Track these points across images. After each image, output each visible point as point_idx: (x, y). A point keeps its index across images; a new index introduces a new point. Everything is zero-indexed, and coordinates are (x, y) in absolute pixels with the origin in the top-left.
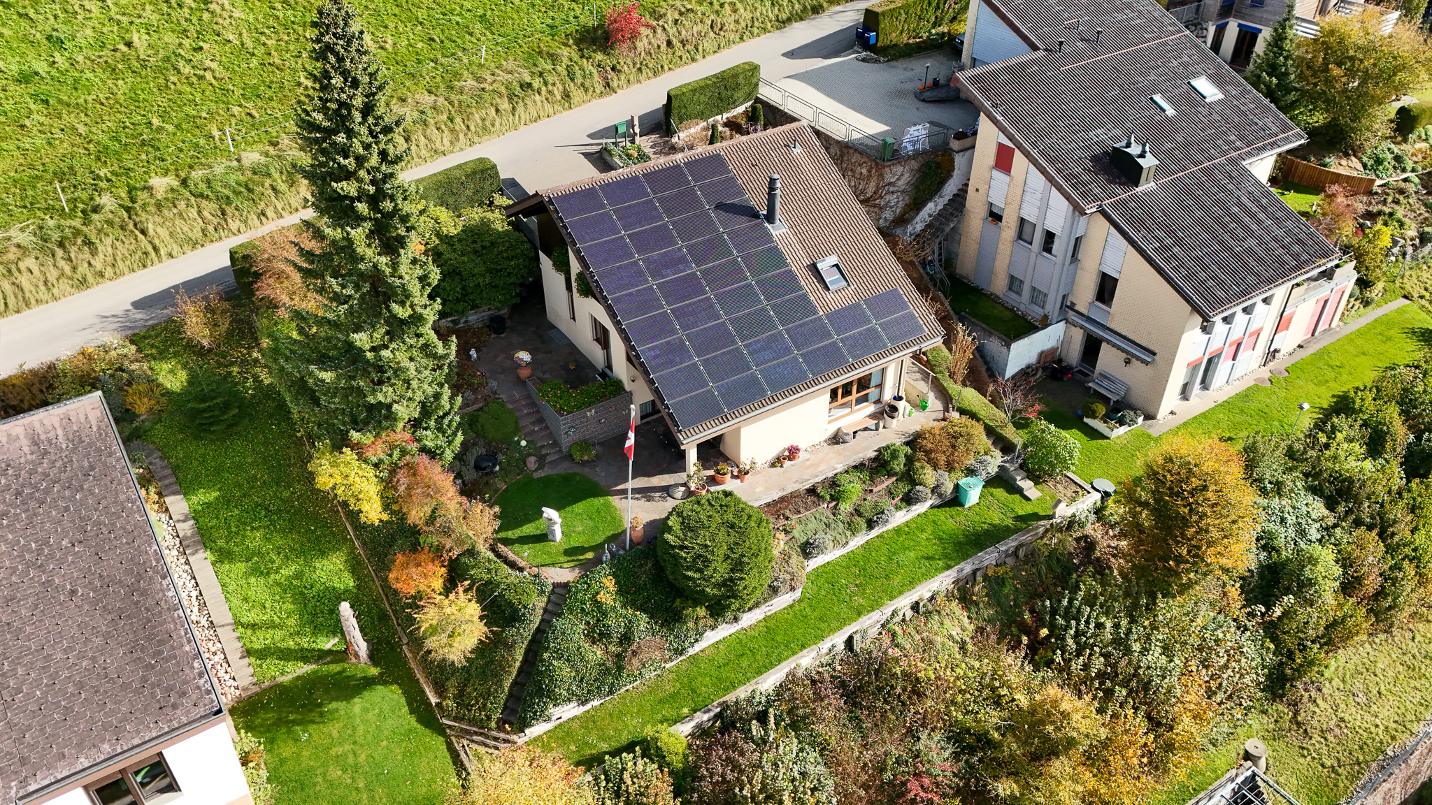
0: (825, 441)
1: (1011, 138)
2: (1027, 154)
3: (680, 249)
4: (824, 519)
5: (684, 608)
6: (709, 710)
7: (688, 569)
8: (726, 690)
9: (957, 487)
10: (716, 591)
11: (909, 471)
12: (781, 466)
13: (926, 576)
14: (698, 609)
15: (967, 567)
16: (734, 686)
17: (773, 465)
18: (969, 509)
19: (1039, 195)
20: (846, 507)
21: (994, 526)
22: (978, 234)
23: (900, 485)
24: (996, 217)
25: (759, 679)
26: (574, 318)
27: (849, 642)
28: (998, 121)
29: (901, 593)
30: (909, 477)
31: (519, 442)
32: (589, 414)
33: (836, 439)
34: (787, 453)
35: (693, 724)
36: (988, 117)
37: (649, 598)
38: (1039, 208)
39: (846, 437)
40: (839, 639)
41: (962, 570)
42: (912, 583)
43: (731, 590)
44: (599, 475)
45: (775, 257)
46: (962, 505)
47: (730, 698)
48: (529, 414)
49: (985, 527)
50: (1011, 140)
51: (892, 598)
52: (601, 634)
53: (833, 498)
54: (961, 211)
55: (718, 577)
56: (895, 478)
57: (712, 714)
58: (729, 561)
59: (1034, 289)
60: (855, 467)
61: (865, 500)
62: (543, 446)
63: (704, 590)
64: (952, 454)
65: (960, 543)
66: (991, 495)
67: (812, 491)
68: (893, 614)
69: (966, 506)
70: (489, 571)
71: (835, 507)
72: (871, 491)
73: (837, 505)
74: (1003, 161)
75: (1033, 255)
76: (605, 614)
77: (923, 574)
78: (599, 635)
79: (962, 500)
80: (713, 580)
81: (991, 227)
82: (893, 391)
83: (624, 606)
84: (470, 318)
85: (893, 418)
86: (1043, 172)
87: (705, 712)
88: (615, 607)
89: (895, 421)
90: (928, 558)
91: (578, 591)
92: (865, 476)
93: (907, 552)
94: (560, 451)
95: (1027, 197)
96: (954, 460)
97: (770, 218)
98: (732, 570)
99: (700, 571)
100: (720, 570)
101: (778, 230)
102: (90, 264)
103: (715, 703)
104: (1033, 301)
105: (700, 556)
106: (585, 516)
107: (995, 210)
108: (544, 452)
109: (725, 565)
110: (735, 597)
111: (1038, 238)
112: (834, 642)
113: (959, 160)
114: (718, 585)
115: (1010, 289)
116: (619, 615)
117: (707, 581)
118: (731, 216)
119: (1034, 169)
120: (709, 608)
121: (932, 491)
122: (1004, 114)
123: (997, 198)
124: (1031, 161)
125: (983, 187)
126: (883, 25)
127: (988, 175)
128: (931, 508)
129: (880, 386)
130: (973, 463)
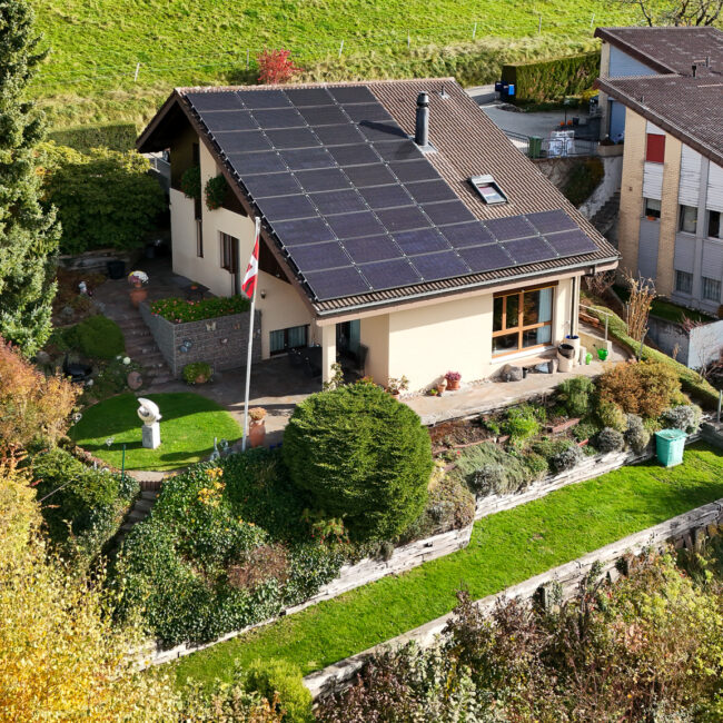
0: (491, 379)
1: (660, 124)
2: (679, 136)
3: (322, 149)
4: (494, 454)
5: (314, 521)
6: (346, 664)
7: (321, 459)
8: (371, 642)
9: (654, 439)
10: (356, 493)
11: (594, 411)
12: (439, 395)
13: (631, 530)
14: (333, 521)
15: (683, 522)
16: (381, 637)
17: (428, 393)
18: (673, 468)
19: (697, 177)
20: (520, 443)
21: (707, 484)
22: (636, 235)
23: (585, 427)
24: (653, 213)
25: (418, 630)
26: (202, 256)
27: (539, 596)
28: (645, 111)
29: (601, 545)
30: (595, 417)
31: (121, 361)
32: (208, 327)
33: (504, 376)
34: (445, 382)
35: (321, 680)
36: (634, 109)
37: (268, 509)
38: (699, 190)
39: (515, 373)
40: (525, 590)
41: (676, 525)
42: (614, 536)
43: (377, 494)
44: (216, 394)
45: (426, 168)
46: (663, 465)
47: (376, 650)
48: (137, 336)
49: (697, 485)
50: (660, 126)
51: (590, 550)
52: (200, 547)
53: (503, 432)
54: (616, 214)
55: (360, 475)
56: (577, 420)
57: (350, 670)
58: (375, 455)
59: (705, 280)
60: (529, 403)
61: (543, 439)
62: (151, 368)
63: (341, 493)
64: (644, 396)
65: (668, 499)
66: (697, 457)
67: (478, 422)
68: (593, 569)
69: (669, 466)
70: (58, 466)
71: (507, 442)
72: (550, 431)
73: (509, 439)
74: (655, 151)
75: (699, 242)
76: (206, 521)
77: (627, 527)
78: (197, 548)
79: (663, 459)
80: (354, 477)
81: (649, 223)
82: (566, 331)
83: (234, 514)
84: (86, 262)
85: (567, 356)
86: (698, 148)
87: (340, 666)
88: (222, 514)
89: (571, 362)
90: (630, 511)
91: (173, 491)
92: (541, 411)
93: (603, 505)
94: (171, 375)
95: (685, 182)
96: (648, 404)
97: (419, 140)
98: (379, 467)
99: (337, 463)
100: (363, 462)
101: (427, 151)
103: (355, 656)
104: (706, 295)
105: (338, 442)
106: (193, 427)
107: (651, 206)
108: (151, 373)
109: (369, 459)
110: (384, 508)
111: (702, 222)
112: (519, 593)
113: (608, 166)
114: (360, 485)
115: (678, 288)
116: (225, 523)
117: (346, 477)
118: (377, 132)
119: (687, 150)
120: (347, 523)
121: (625, 438)
122: (652, 108)
123: (652, 192)
124: (683, 142)
125: (636, 185)
126: (521, 78)
127: (640, 170)
128: (626, 463)
129: (551, 323)
130: (668, 410)
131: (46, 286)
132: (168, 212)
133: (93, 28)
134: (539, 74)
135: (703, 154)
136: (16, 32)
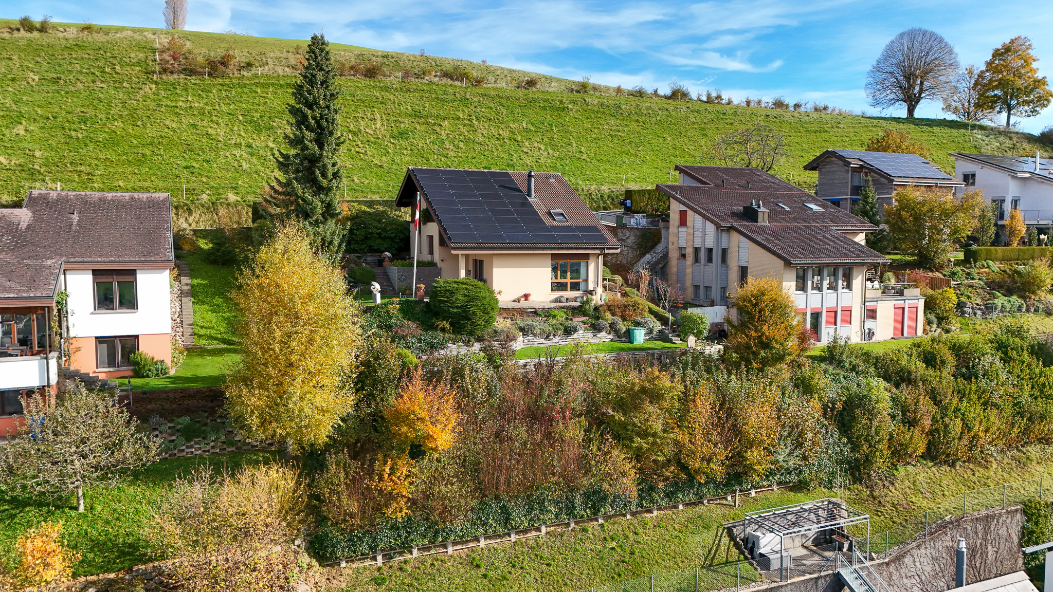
0: (550, 301)
1: (684, 204)
3: (475, 193)
4: (537, 322)
5: (436, 322)
9: (628, 331)
10: (456, 311)
11: (596, 314)
12: (519, 302)
14: (445, 322)
17: (514, 301)
19: (701, 230)
20: (553, 321)
22: (675, 269)
23: (590, 320)
24: (683, 255)
28: (680, 199)
30: (596, 317)
33: (556, 300)
34: (523, 298)
36: (675, 199)
37: (418, 318)
38: (702, 238)
39: (562, 299)
48: (383, 278)
53: (546, 316)
54: (666, 259)
56: (587, 318)
59: (705, 287)
60: (564, 308)
61: (566, 321)
64: (625, 311)
66: (652, 342)
67: (535, 312)
69: (634, 343)
71: (546, 320)
72: (572, 320)
73: (548, 319)
74: (683, 222)
75: (703, 268)
76: (391, 318)
79: (632, 339)
81: (682, 261)
82: (594, 284)
83: (404, 318)
84: (368, 259)
85: (592, 294)
86: (700, 213)
92: (569, 312)
94: (395, 292)
95: (696, 234)
96: (626, 314)
97: (529, 195)
101: (532, 199)
102: (186, 219)
104: (707, 297)
107: (682, 251)
110: (469, 319)
111: (703, 255)
113: (663, 232)
115: (696, 296)
118: (507, 189)
119: (697, 216)
120: (451, 324)
121: (610, 326)
122: (682, 196)
123: (682, 244)
124: (695, 212)
125: (675, 240)
126: (634, 197)
127: (676, 232)
128: (612, 340)
129: (586, 281)
130: (639, 319)
131: (340, 246)
132: (409, 236)
133: (395, 171)
134: (647, 195)
135: (703, 217)
136: (331, 128)
